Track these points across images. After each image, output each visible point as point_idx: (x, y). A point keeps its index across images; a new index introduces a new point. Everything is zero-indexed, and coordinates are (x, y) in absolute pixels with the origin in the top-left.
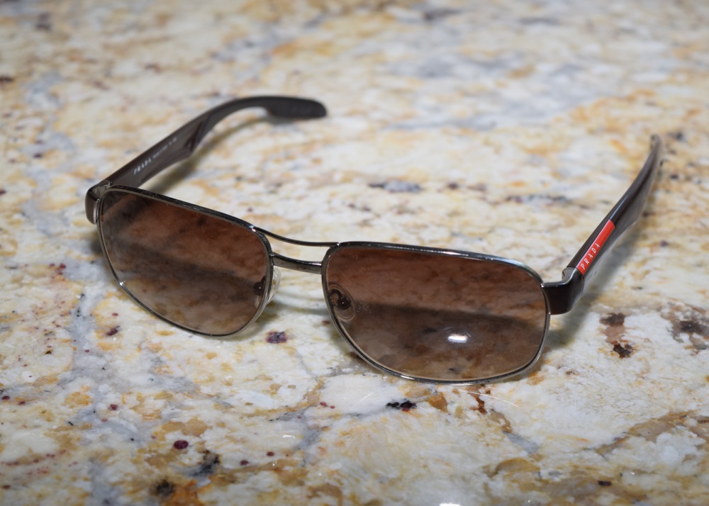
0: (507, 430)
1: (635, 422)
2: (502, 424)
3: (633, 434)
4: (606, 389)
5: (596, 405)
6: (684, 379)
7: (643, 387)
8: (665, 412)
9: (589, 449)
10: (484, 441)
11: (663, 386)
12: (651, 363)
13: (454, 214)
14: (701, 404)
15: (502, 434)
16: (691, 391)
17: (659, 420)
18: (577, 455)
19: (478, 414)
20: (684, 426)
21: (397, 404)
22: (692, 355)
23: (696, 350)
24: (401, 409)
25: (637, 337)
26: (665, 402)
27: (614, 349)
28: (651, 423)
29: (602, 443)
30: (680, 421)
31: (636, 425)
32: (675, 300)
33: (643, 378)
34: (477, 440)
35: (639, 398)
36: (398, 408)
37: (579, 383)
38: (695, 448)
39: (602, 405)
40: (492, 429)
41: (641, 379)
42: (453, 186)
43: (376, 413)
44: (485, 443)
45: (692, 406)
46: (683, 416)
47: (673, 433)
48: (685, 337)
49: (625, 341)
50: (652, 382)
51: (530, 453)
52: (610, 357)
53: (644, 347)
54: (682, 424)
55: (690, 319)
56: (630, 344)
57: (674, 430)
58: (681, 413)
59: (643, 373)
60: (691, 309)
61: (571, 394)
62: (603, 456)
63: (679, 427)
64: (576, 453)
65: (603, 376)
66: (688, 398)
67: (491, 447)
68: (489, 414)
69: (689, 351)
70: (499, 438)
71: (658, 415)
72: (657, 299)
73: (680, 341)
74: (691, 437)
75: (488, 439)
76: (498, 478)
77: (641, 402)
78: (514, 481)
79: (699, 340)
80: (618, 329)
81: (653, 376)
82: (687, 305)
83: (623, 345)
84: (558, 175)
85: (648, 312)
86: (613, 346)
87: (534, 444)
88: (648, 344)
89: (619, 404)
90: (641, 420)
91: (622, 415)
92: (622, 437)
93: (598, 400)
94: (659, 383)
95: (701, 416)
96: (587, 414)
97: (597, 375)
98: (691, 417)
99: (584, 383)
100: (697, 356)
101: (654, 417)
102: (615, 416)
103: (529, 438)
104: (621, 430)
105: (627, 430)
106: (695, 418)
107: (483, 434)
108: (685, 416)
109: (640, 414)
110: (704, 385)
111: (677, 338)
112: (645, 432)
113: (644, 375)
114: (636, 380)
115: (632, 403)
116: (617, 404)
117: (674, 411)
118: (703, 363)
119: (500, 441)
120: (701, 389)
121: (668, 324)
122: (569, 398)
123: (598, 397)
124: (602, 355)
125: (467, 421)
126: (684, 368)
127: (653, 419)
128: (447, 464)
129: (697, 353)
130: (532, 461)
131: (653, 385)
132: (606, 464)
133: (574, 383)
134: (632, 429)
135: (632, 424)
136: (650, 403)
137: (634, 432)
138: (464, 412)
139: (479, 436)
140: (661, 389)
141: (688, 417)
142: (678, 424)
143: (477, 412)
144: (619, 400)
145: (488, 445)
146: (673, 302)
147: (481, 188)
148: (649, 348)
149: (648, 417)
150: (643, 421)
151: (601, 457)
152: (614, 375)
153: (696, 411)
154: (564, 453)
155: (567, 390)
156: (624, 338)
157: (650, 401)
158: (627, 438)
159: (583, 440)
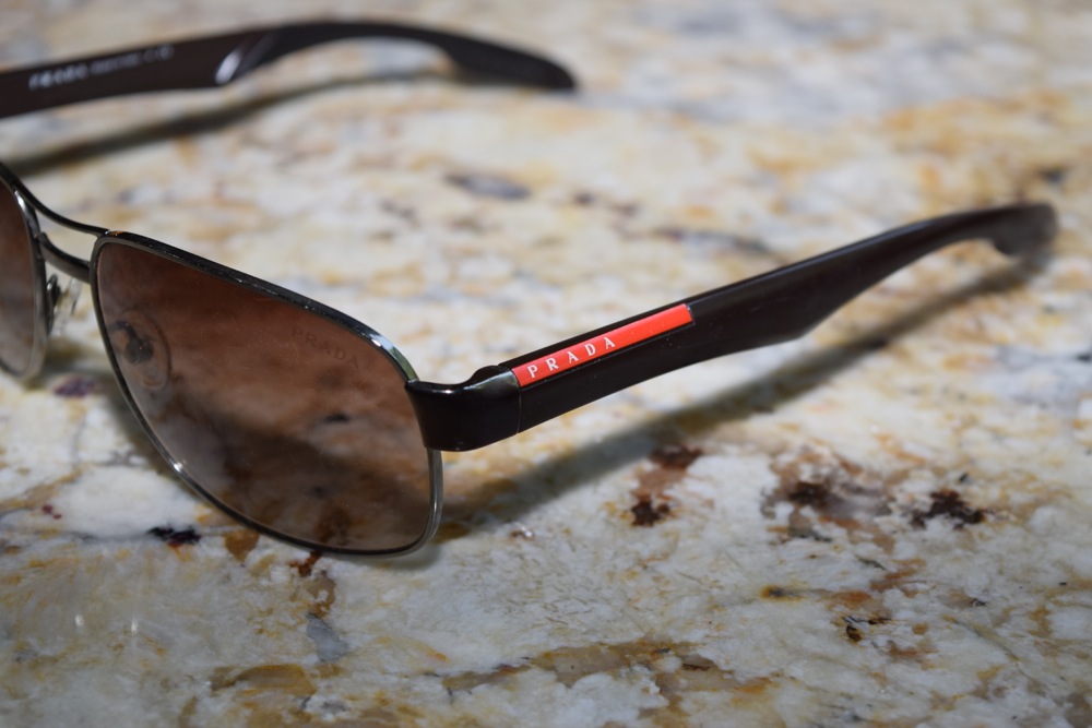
0: (317, 613)
1: (563, 644)
2: (318, 600)
3: (540, 665)
4: (559, 575)
5: (516, 598)
6: (721, 584)
7: (631, 584)
8: (635, 635)
9: (436, 676)
10: (261, 623)
11: (670, 588)
12: (681, 544)
13: (549, 242)
14: (716, 634)
15: (303, 617)
16: (716, 607)
17: (612, 648)
18: (405, 680)
19: (293, 576)
20: (649, 669)
21: (171, 531)
22: (772, 544)
23: (785, 536)
24: (169, 540)
25: (693, 494)
26: (651, 617)
27: (634, 510)
28: (594, 651)
29: (467, 669)
30: (649, 657)
31: (562, 648)
32: (820, 442)
33: (645, 567)
34: (250, 619)
35: (607, 601)
36: (164, 539)
37: (521, 556)
38: (636, 713)
39: (530, 600)
40: (294, 605)
41: (638, 569)
42: (584, 200)
43: (119, 539)
44: (259, 627)
45: (695, 636)
46: (662, 649)
47: (617, 677)
48: (784, 510)
49: (667, 498)
50: (656, 579)
51: (323, 660)
52: (614, 520)
53: (693, 513)
54: (647, 664)
55: (820, 481)
56: (670, 504)
57: (624, 671)
58: (662, 643)
59: (653, 558)
60: (835, 462)
61: (489, 571)
62: (450, 693)
63: (637, 668)
64: (406, 677)
65: (574, 550)
66: (699, 618)
67: (263, 636)
68: (312, 577)
69: (773, 536)
70: (292, 623)
71: (617, 639)
72: (789, 436)
73: (769, 515)
74: (646, 690)
75: (270, 620)
76: (226, 695)
77: (604, 611)
78: (248, 705)
79: (807, 520)
80: (673, 474)
81: (665, 569)
82: (836, 455)
83: (656, 503)
84: (782, 208)
85: (753, 454)
86: (635, 502)
87: (346, 645)
88: (705, 511)
89: (560, 605)
90: (576, 642)
91: (549, 626)
92: (516, 666)
93: (529, 591)
94: (667, 583)
95: (699, 657)
96: (487, 611)
97: (566, 547)
98: (677, 655)
99: (528, 557)
100: (781, 547)
101: (607, 641)
102: (534, 626)
103: (344, 633)
104: (524, 653)
105: (535, 655)
106: (683, 657)
107: (270, 612)
108: (667, 650)
109: (584, 630)
110: (748, 602)
111: (769, 509)
112: (563, 666)
113: (651, 564)
114: (629, 569)
115: (586, 608)
116: (557, 604)
117: (655, 638)
118: (781, 562)
119: (290, 628)
120: (739, 608)
121: (771, 482)
122: (479, 577)
123: (532, 586)
124: (603, 514)
125: (264, 582)
126: (737, 564)
127: (602, 644)
128: (160, 651)
129: (784, 541)
130: (314, 676)
131: (653, 583)
132: (445, 709)
133: (510, 554)
134: (547, 655)
135: (554, 645)
136: (620, 615)
137: (547, 661)
138: (271, 566)
139: (261, 612)
140: (662, 594)
141: (670, 652)
142: (641, 663)
143: (295, 570)
144: (567, 598)
145: (261, 631)
146: (812, 445)
147: (629, 210)
148: (702, 516)
149: (594, 639)
150: (581, 645)
151: (445, 693)
152: (595, 553)
153: (696, 644)
154: (384, 672)
155: (490, 562)
156: (668, 492)
157: (622, 611)
158: (524, 668)
159: (441, 657)
